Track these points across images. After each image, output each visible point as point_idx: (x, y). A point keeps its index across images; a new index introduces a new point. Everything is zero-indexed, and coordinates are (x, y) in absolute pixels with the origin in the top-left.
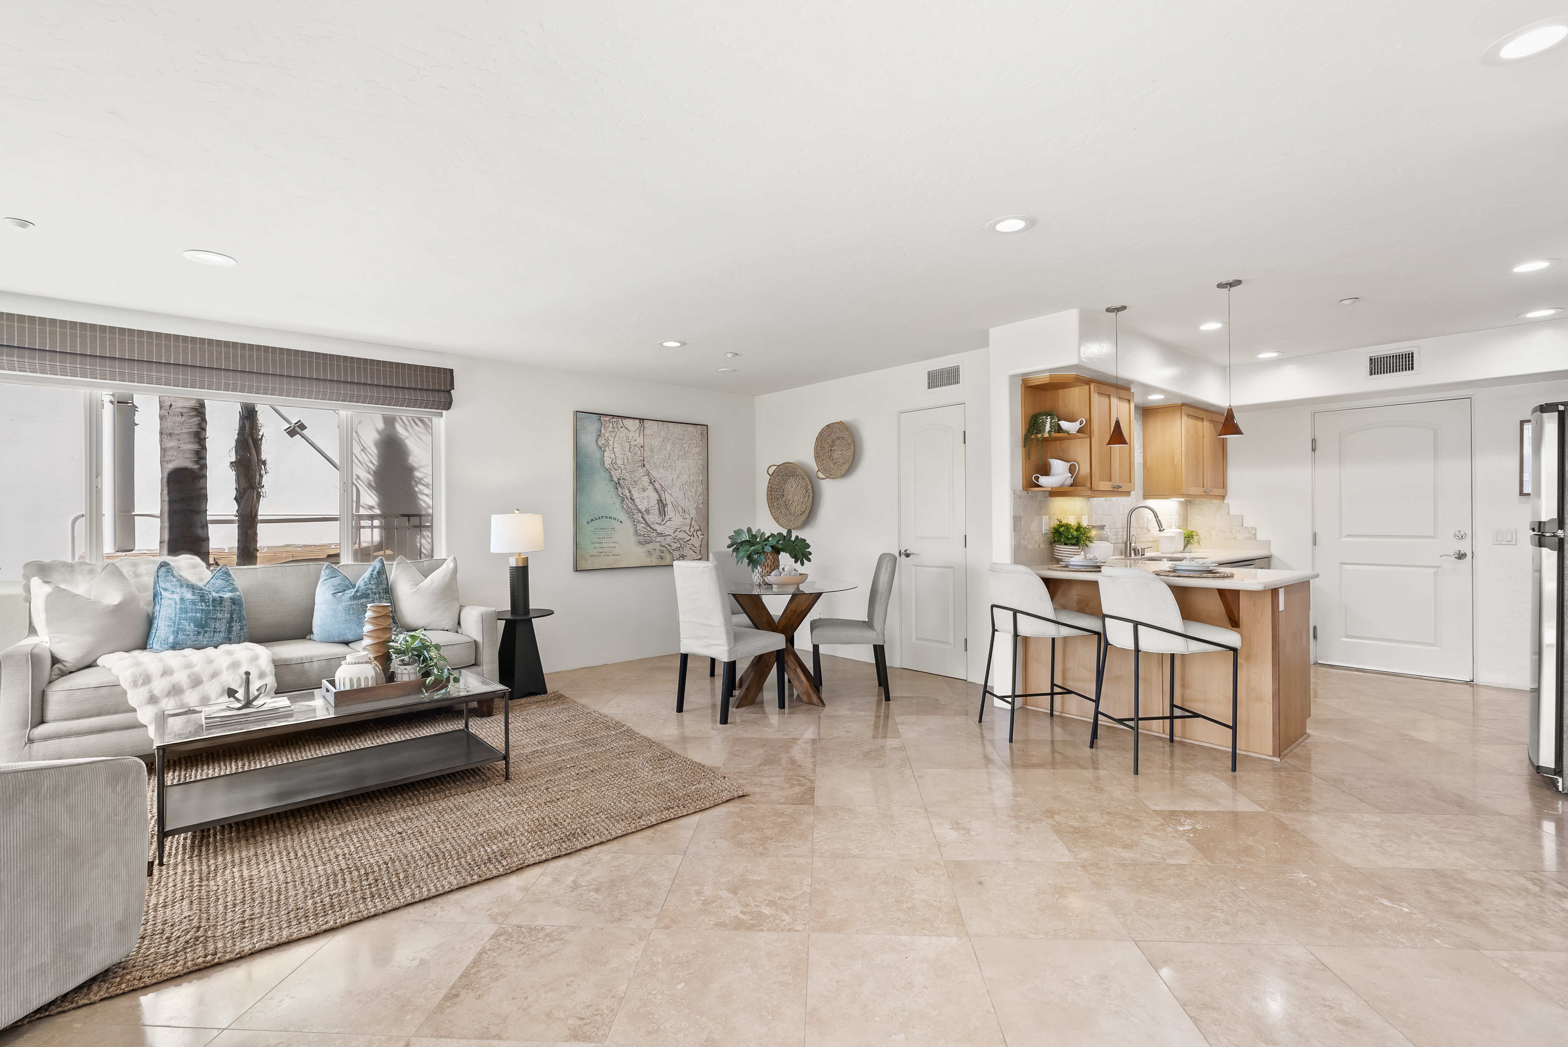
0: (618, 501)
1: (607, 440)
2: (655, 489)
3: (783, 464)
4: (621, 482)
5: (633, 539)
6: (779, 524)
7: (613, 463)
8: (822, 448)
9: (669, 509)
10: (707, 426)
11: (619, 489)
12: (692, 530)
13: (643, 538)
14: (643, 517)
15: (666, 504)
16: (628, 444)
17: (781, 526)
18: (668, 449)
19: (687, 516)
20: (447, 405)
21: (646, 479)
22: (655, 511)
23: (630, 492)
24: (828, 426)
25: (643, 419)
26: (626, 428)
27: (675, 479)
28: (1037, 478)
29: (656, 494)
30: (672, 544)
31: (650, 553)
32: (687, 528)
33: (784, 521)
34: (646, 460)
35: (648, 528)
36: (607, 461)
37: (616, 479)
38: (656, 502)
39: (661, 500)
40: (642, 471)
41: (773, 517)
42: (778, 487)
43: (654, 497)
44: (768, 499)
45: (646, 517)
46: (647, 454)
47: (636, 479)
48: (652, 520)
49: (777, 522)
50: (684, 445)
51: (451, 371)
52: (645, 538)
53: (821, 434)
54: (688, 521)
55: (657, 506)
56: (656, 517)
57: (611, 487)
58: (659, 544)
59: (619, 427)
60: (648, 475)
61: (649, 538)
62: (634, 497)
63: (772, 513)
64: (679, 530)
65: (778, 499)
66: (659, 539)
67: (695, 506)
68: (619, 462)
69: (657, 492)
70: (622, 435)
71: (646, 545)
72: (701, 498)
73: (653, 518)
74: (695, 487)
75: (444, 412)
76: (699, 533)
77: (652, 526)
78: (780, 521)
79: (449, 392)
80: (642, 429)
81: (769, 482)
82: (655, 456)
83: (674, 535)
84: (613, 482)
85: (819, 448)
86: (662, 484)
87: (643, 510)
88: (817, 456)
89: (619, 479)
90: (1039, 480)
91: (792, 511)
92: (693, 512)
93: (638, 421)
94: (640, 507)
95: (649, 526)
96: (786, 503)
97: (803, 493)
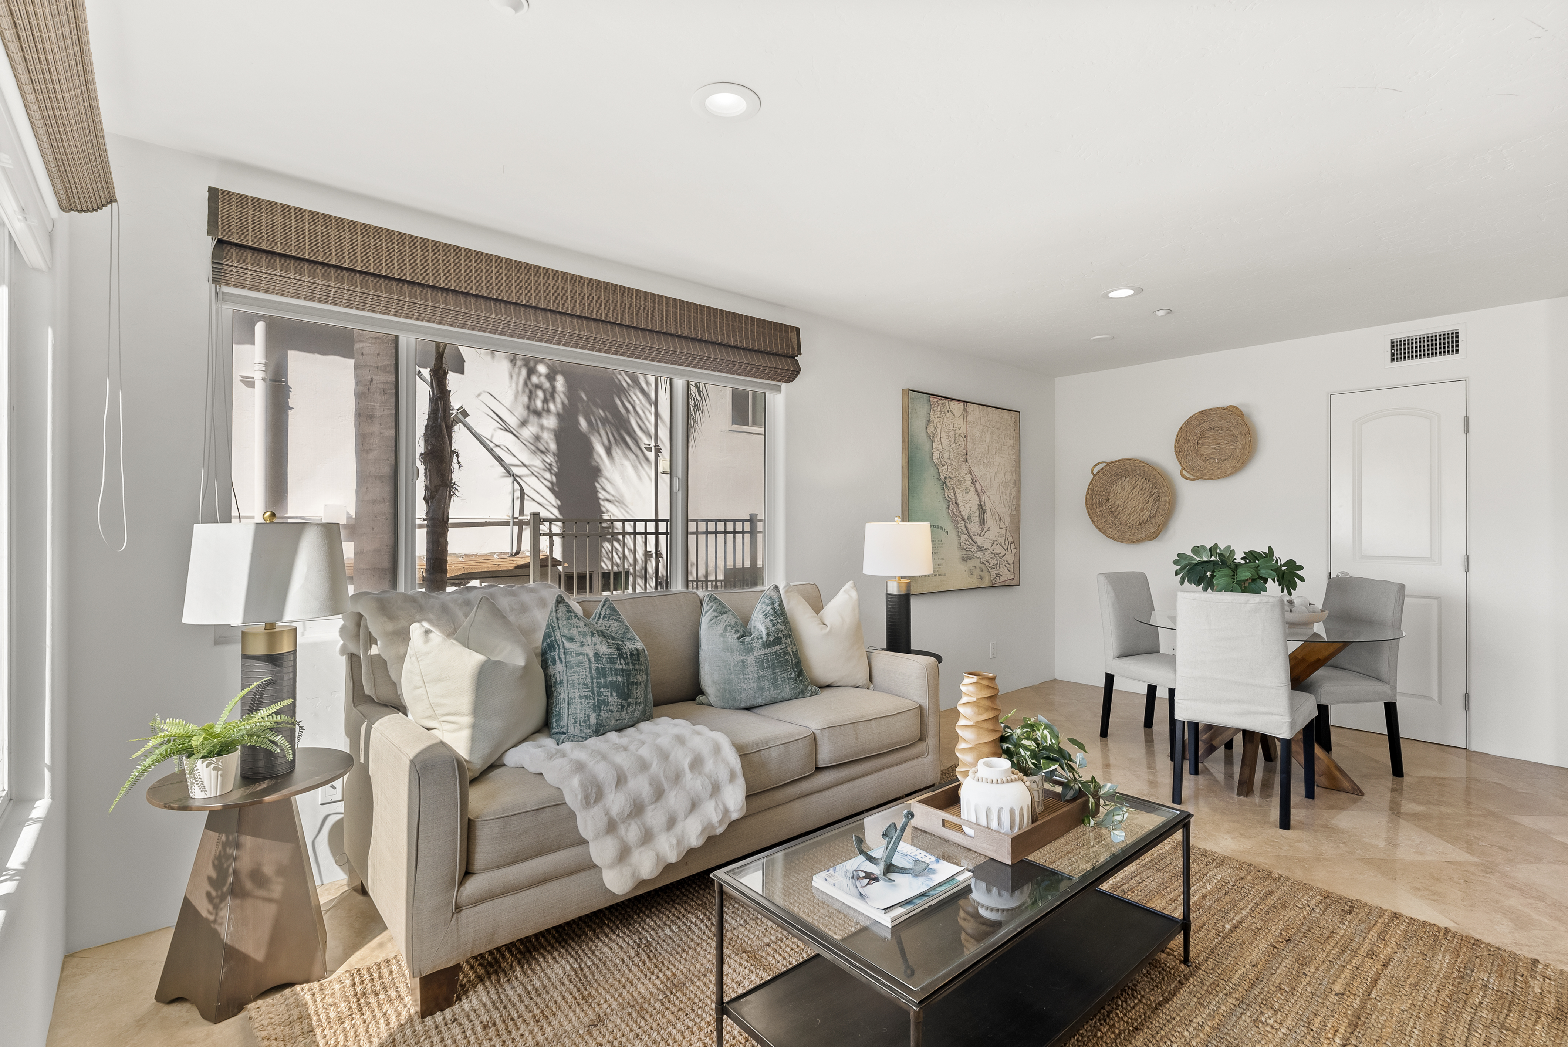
0: (945, 506)
1: (935, 427)
2: (976, 491)
3: (1118, 461)
4: (948, 480)
5: (957, 554)
6: (1107, 536)
7: (941, 457)
8: (1187, 441)
9: (988, 515)
10: (1019, 412)
11: (946, 490)
12: (1007, 543)
13: (965, 553)
14: (966, 527)
15: (986, 510)
16: (953, 433)
17: (1111, 538)
18: (988, 440)
19: (1003, 526)
20: (792, 373)
21: (968, 478)
22: (976, 519)
23: (955, 493)
24: (1201, 413)
25: (967, 402)
26: (952, 413)
27: (993, 478)
29: (977, 497)
30: (990, 560)
31: (971, 572)
32: (1002, 540)
33: (1114, 532)
34: (968, 453)
35: (970, 540)
36: (936, 454)
37: (943, 478)
38: (977, 507)
39: (981, 505)
40: (965, 467)
41: (1096, 526)
42: (1105, 489)
43: (975, 501)
44: (1087, 505)
45: (968, 525)
46: (970, 446)
47: (960, 478)
48: (974, 529)
49: (1104, 533)
50: (1001, 436)
51: (798, 330)
52: (968, 553)
53: (1188, 423)
54: (1003, 531)
55: (978, 512)
56: (977, 526)
57: (937, 488)
58: (979, 560)
59: (946, 411)
60: (971, 473)
61: (970, 553)
62: (958, 502)
63: (1094, 522)
64: (996, 543)
65: (1100, 504)
66: (979, 554)
67: (1009, 512)
68: (946, 456)
69: (978, 495)
70: (948, 422)
71: (969, 561)
72: (1014, 503)
73: (974, 527)
74: (1009, 488)
75: (784, 385)
76: (1013, 546)
77: (973, 537)
78: (1108, 532)
79: (793, 357)
80: (966, 413)
81: (1091, 483)
82: (977, 450)
83: (991, 549)
84: (941, 482)
85: (1182, 441)
86: (982, 484)
87: (966, 518)
88: (1179, 451)
89: (945, 478)
91: (1124, 519)
92: (1008, 519)
93: (962, 404)
94: (963, 513)
95: (971, 537)
96: (1113, 510)
97: (1145, 496)
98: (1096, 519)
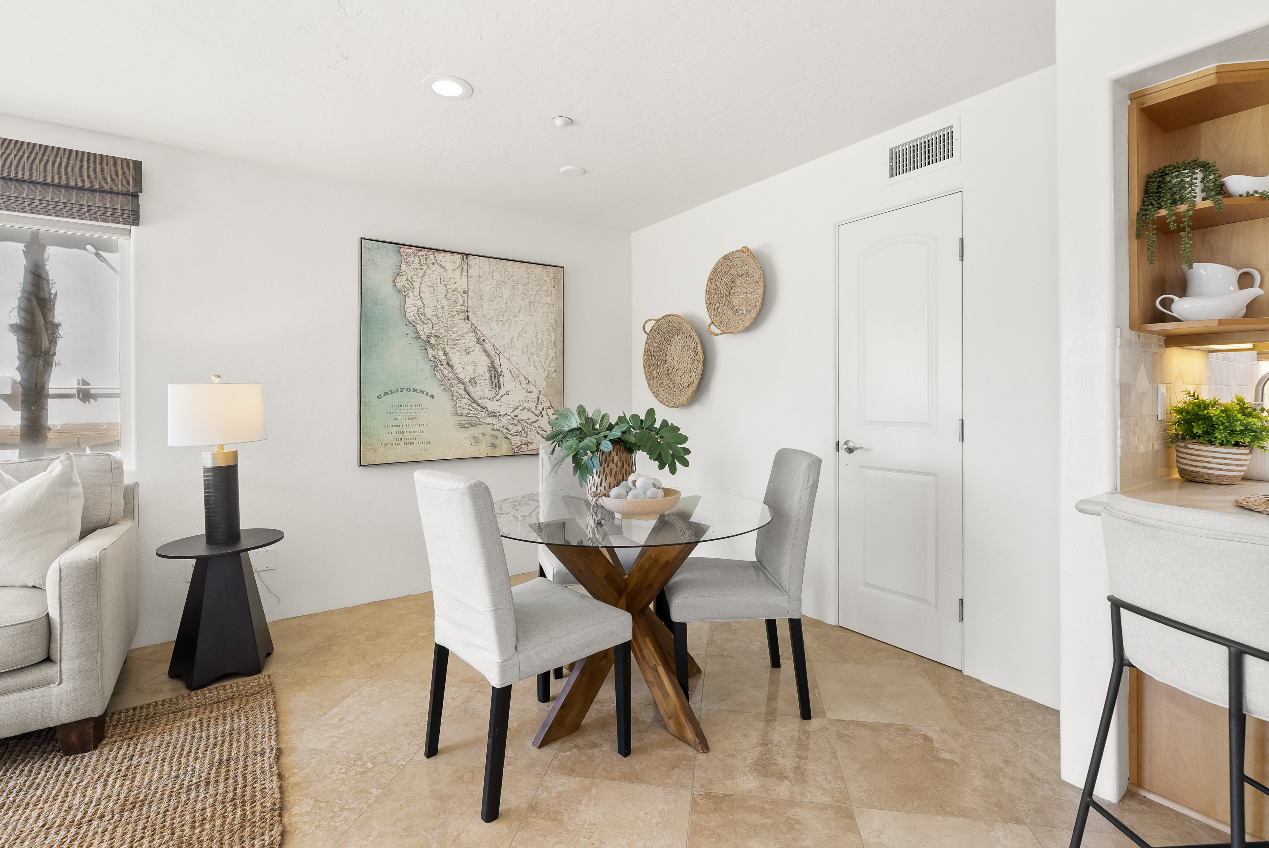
0: (427, 367)
1: (411, 281)
2: (485, 351)
3: (663, 317)
4: (433, 340)
5: (452, 420)
6: (659, 400)
7: (420, 313)
8: (717, 291)
9: (506, 379)
10: (563, 267)
11: (430, 350)
12: (540, 407)
13: (466, 418)
14: (465, 390)
15: (502, 372)
16: (444, 288)
17: (662, 402)
18: (505, 296)
19: (532, 388)
21: (471, 337)
22: (485, 381)
23: (446, 354)
24: (725, 257)
25: (467, 255)
26: (441, 266)
27: (515, 338)
28: (1167, 303)
29: (486, 358)
30: (510, 427)
31: (476, 440)
32: (532, 405)
33: (666, 396)
34: (471, 310)
35: (475, 405)
36: (411, 311)
37: (424, 337)
38: (487, 369)
39: (494, 367)
40: (464, 326)
41: (651, 390)
42: (659, 349)
43: (484, 362)
44: (645, 367)
45: (471, 389)
46: (473, 302)
47: (454, 336)
48: (480, 393)
49: (657, 397)
50: (529, 293)
51: (137, 165)
52: (470, 419)
53: (715, 270)
54: (534, 396)
55: (488, 375)
56: (486, 390)
57: (416, 347)
58: (491, 426)
59: (430, 263)
60: (475, 332)
61: (475, 419)
62: (453, 362)
63: (649, 385)
64: (520, 408)
65: (658, 366)
66: (490, 420)
67: (545, 375)
68: (430, 313)
69: (488, 355)
70: (434, 275)
71: (471, 428)
72: (553, 364)
73: (482, 390)
74: (544, 349)
75: (133, 228)
76: (551, 412)
77: (480, 402)
78: (660, 396)
79: (135, 196)
80: (465, 266)
81: (646, 344)
82: (485, 306)
83: (513, 415)
84: (420, 341)
85: (712, 292)
86: (496, 344)
87: (466, 380)
88: (710, 302)
89: (428, 337)
90: (1174, 307)
91: (677, 382)
92: (542, 384)
93: (459, 256)
94: (461, 376)
95: (475, 402)
96: (670, 371)
97: (692, 356)
98: (652, 381)
